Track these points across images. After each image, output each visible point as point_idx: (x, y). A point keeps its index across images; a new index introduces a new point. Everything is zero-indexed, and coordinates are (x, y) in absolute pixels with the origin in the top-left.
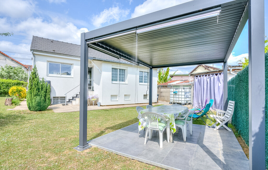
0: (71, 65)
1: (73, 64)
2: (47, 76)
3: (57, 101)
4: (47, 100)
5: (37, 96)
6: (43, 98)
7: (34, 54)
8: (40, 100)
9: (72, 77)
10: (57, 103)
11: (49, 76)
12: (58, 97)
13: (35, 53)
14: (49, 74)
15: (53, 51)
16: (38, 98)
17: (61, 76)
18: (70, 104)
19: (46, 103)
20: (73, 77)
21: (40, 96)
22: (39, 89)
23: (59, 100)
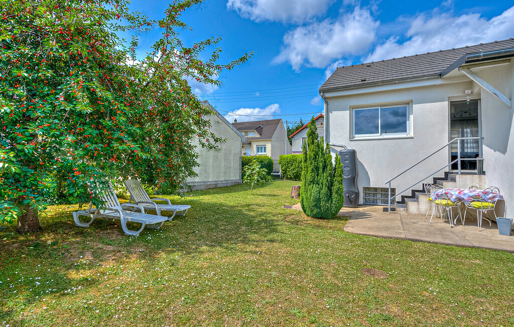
0: (407, 106)
1: (412, 102)
2: (351, 139)
3: (375, 198)
4: (334, 194)
5: (314, 184)
6: (325, 190)
7: (325, 99)
8: (320, 193)
9: (409, 136)
10: (374, 203)
11: (356, 139)
12: (376, 189)
13: (328, 95)
14: (356, 136)
15: (362, 81)
16: (315, 188)
17: (381, 137)
18: (401, 210)
19: (332, 202)
20: (412, 136)
21: (319, 185)
22: (317, 168)
23: (379, 196)
